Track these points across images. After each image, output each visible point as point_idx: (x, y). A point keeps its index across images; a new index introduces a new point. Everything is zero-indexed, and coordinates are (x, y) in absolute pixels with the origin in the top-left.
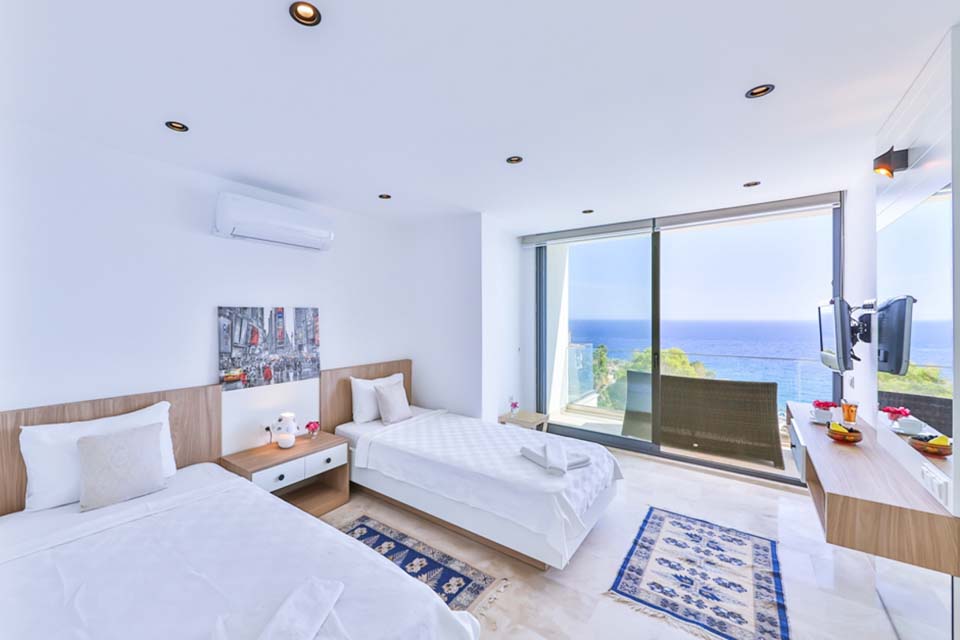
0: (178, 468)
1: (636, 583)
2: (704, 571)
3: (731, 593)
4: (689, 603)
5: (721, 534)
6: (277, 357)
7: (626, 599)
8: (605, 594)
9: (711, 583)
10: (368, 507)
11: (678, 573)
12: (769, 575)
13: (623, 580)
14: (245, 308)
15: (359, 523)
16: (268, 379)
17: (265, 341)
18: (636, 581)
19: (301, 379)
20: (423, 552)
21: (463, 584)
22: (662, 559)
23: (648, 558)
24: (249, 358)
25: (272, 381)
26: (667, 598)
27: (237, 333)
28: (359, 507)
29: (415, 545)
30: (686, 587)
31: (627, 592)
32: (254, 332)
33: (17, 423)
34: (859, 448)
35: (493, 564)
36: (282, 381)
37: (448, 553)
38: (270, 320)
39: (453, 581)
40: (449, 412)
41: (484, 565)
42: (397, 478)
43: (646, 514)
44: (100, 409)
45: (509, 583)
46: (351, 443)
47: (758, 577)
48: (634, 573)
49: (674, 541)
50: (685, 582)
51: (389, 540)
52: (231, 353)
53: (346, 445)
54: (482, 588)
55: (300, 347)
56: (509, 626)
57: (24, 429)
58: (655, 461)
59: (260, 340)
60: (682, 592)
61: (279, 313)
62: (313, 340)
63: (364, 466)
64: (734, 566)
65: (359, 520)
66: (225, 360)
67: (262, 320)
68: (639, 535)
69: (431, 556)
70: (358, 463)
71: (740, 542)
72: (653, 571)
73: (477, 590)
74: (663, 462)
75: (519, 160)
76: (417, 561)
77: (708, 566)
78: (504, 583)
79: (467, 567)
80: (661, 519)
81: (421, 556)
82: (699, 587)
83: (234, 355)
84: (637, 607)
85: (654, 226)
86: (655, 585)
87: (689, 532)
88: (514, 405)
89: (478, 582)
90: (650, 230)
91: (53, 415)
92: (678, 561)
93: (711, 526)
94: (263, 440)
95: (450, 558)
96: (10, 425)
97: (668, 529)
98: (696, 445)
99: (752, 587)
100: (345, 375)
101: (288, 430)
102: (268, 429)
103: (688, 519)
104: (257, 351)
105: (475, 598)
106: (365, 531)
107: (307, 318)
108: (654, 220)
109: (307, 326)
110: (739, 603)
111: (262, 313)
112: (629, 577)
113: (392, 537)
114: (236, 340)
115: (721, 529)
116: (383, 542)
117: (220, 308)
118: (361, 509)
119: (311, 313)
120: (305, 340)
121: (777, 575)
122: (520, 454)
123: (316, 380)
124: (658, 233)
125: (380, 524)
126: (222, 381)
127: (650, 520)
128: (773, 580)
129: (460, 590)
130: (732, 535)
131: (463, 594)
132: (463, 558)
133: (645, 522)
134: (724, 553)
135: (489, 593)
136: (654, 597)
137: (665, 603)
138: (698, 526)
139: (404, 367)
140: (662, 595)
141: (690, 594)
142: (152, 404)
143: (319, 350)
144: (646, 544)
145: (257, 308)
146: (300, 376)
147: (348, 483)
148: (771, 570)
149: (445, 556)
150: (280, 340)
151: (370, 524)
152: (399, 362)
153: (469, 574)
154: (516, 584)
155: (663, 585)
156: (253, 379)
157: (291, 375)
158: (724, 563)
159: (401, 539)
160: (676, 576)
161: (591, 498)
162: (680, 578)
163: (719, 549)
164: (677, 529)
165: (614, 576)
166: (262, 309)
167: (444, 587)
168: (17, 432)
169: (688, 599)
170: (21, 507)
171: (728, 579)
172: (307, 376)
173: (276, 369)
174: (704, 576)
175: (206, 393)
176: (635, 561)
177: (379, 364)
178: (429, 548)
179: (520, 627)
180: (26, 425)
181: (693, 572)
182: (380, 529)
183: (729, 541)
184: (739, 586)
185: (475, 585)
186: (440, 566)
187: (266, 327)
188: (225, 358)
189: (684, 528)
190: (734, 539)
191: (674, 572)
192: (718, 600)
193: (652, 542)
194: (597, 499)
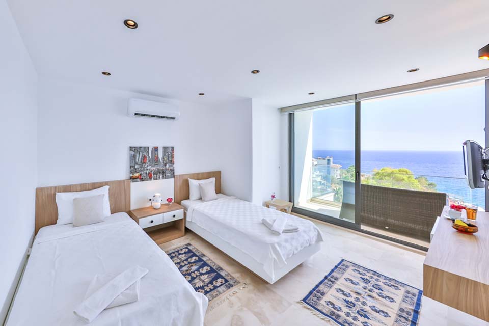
0: (111, 214)
1: (318, 300)
2: (364, 300)
3: (380, 316)
4: (348, 316)
5: (384, 281)
6: (155, 168)
7: (309, 307)
8: (298, 302)
9: (367, 308)
10: (193, 239)
11: (347, 299)
12: (410, 311)
13: (311, 296)
14: (141, 147)
15: (186, 246)
16: (150, 178)
17: (149, 161)
18: (319, 299)
19: (165, 178)
20: (210, 264)
21: (224, 282)
22: (340, 289)
23: (331, 287)
24: (142, 169)
25: (153, 179)
26: (335, 311)
27: (137, 158)
28: (188, 239)
29: (207, 260)
30: (350, 307)
31: (311, 304)
32: (145, 157)
33: (55, 191)
34: (475, 237)
35: (242, 275)
36: (157, 179)
37: (221, 267)
38: (152, 152)
39: (220, 280)
40: (236, 198)
41: (237, 275)
42: (202, 227)
43: (338, 262)
44: (84, 188)
45: (246, 286)
46: (186, 209)
47: (402, 310)
48: (319, 294)
49: (351, 280)
50: (350, 304)
51: (196, 256)
52: (135, 167)
53: (183, 209)
54: (232, 286)
55: (165, 164)
56: (239, 307)
57: (57, 193)
58: (357, 234)
59: (147, 161)
60: (345, 309)
61: (156, 149)
62: (171, 161)
63: (190, 220)
64: (387, 301)
65: (186, 245)
66: (133, 169)
67: (148, 152)
68: (330, 274)
69: (213, 266)
70: (188, 219)
71: (397, 288)
72: (331, 295)
73: (230, 286)
74: (363, 236)
75: (258, 72)
76: (205, 268)
77: (369, 298)
78: (244, 286)
79: (228, 274)
80: (347, 267)
81: (208, 266)
82: (358, 309)
83: (136, 167)
84: (314, 313)
85: (356, 99)
86: (330, 303)
87: (363, 277)
88: (273, 197)
89: (231, 283)
90: (354, 101)
91: (67, 189)
92: (350, 292)
93: (379, 275)
94: (148, 205)
95: (221, 269)
96: (53, 192)
97: (350, 273)
98: (387, 227)
99: (395, 315)
100: (186, 177)
101: (157, 201)
102: (150, 200)
103: (365, 269)
104: (146, 166)
105: (227, 290)
106: (187, 250)
107: (169, 152)
108: (356, 95)
109: (168, 155)
110: (382, 323)
111: (148, 150)
112: (315, 296)
113: (198, 255)
114: (137, 161)
115: (386, 278)
116: (193, 256)
117: (130, 147)
118: (189, 240)
119: (170, 149)
120: (167, 161)
121: (416, 312)
122: (262, 222)
123: (173, 179)
124: (359, 103)
125: (195, 248)
126: (131, 178)
127: (340, 266)
128: (412, 314)
129: (221, 285)
130: (392, 283)
131: (222, 287)
132: (227, 270)
133: (336, 267)
134: (383, 292)
135: (235, 289)
136: (327, 309)
137: (332, 313)
138: (370, 274)
139: (217, 175)
140: (332, 309)
141: (350, 312)
142: (102, 186)
143: (174, 166)
144: (333, 279)
145: (146, 147)
146: (165, 177)
147: (184, 227)
148: (413, 308)
149: (219, 267)
150: (156, 161)
151: (190, 247)
152: (214, 173)
153: (228, 278)
154: (251, 287)
155: (335, 304)
156: (144, 178)
157: (161, 177)
158: (380, 298)
159: (202, 257)
160: (345, 300)
161: (297, 249)
162: (347, 302)
163: (380, 289)
164: (356, 274)
165: (307, 293)
166: (148, 148)
167: (214, 282)
168: (55, 194)
169: (348, 314)
170: (56, 223)
171: (379, 307)
172: (168, 177)
173: (154, 174)
174: (364, 303)
175: (124, 183)
176: (322, 287)
177: (204, 173)
178: (213, 262)
179: (245, 309)
180: (58, 192)
181: (357, 299)
182: (194, 251)
183: (389, 286)
184: (386, 313)
185: (229, 284)
186: (216, 272)
187: (150, 155)
188: (132, 169)
189: (360, 274)
190: (393, 286)
191: (345, 298)
192: (368, 318)
193: (336, 279)
194: (301, 250)
